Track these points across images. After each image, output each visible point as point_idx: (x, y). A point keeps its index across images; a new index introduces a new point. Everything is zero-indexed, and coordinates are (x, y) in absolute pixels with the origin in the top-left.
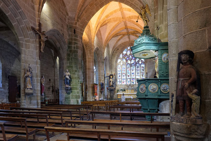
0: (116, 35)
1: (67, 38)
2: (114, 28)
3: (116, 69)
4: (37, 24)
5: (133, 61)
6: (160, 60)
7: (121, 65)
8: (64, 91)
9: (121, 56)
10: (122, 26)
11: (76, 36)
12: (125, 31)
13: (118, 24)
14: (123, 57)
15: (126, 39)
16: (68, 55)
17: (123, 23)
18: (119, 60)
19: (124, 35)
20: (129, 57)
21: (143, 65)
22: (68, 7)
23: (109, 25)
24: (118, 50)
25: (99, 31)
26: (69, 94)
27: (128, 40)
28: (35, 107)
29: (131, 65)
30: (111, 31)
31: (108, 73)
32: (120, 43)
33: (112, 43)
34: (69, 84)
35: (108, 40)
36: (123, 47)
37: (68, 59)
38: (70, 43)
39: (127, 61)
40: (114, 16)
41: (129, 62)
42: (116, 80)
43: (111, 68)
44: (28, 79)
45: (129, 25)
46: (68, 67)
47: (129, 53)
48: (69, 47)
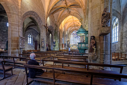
0: (71, 27)
1: (54, 28)
2: (70, 24)
3: (70, 38)
4: (46, 24)
5: (76, 36)
6: (86, 36)
7: (72, 37)
8: (53, 46)
9: (72, 34)
11: (57, 28)
12: (74, 25)
13: (72, 23)
14: (73, 34)
16: (55, 34)
18: (71, 35)
19: (73, 27)
20: (75, 34)
21: (80, 37)
22: (55, 18)
23: (68, 23)
24: (71, 32)
25: (65, 25)
26: (54, 47)
27: (74, 28)
29: (75, 37)
31: (67, 40)
32: (72, 29)
33: (69, 29)
34: (55, 44)
35: (67, 28)
36: (73, 31)
37: (55, 35)
38: (55, 30)
39: (74, 36)
40: (70, 20)
41: (75, 36)
43: (68, 38)
44: (43, 42)
45: (75, 23)
46: (55, 38)
47: (75, 33)
48: (55, 31)
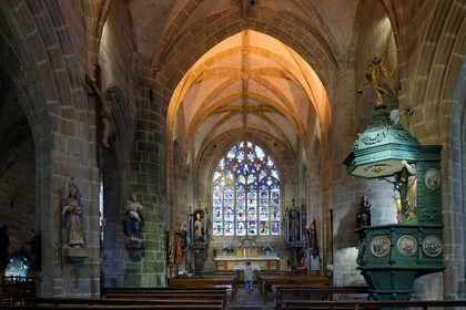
0: (217, 111)
1: (133, 112)
2: (216, 93)
3: (209, 197)
5: (251, 179)
6: (421, 184)
7: (221, 187)
8: (124, 253)
9: (222, 163)
10: (236, 88)
11: (155, 108)
12: (240, 102)
13: (229, 83)
14: (228, 168)
15: (236, 122)
16: (135, 156)
17: (239, 83)
18: (217, 175)
19: (234, 112)
20: (241, 168)
21: (276, 190)
23: (204, 84)
24: (215, 148)
27: (240, 124)
28: (88, 295)
29: (247, 188)
30: (209, 98)
32: (220, 130)
33: (203, 131)
34: (138, 233)
35: (198, 121)
36: (229, 141)
37: (135, 167)
38: (140, 125)
39: (236, 176)
40: (226, 63)
41: (242, 180)
42: (209, 224)
43: (197, 193)
44: (73, 218)
45: (253, 88)
47: (241, 158)
48: (138, 136)
